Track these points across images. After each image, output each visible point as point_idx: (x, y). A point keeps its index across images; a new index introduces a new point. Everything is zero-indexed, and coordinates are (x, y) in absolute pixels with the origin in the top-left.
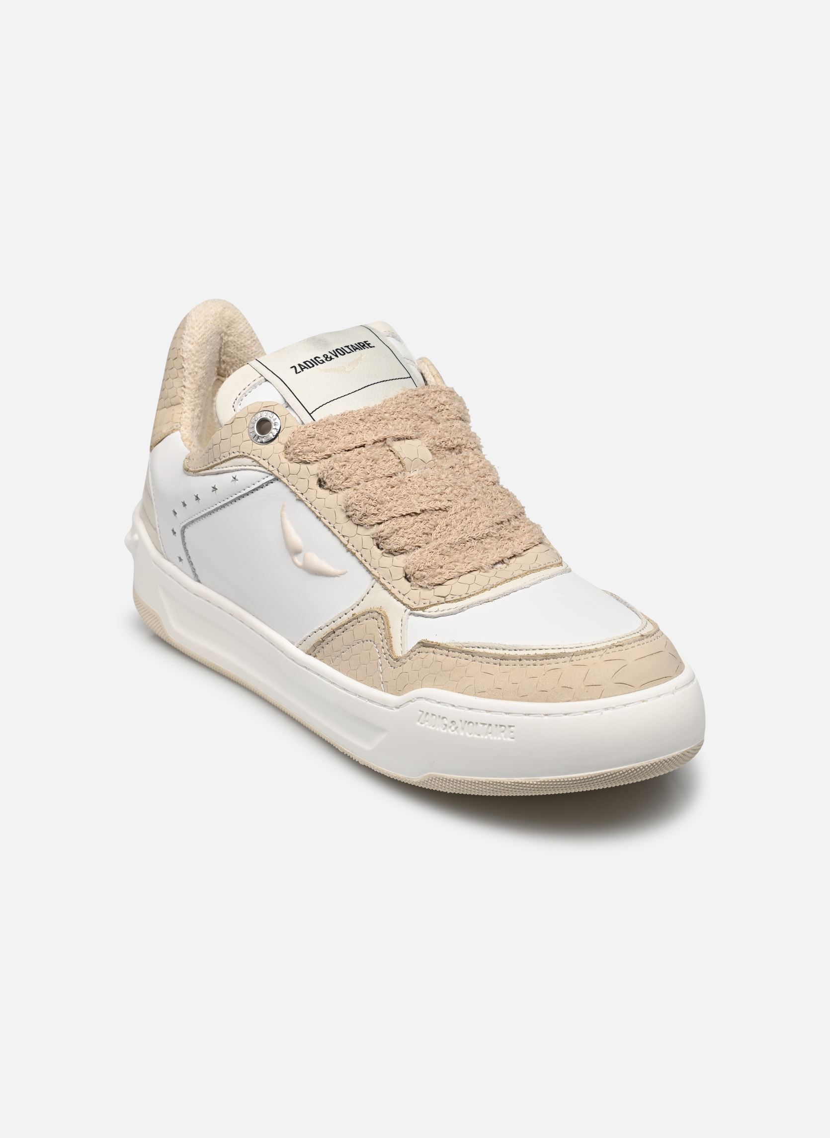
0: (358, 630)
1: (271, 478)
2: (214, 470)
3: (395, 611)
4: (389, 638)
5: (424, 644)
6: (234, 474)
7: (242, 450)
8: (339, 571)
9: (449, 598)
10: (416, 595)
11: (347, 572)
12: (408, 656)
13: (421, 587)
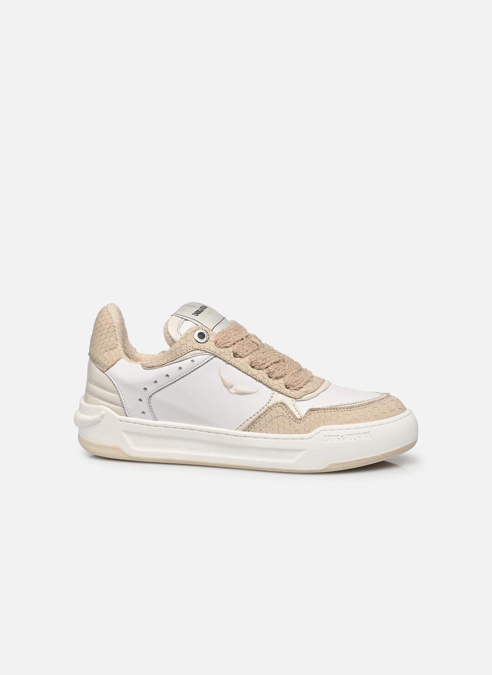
0: (273, 413)
1: (213, 356)
2: (177, 361)
3: (288, 401)
4: (292, 413)
5: (312, 410)
6: (192, 359)
7: (194, 347)
8: (255, 391)
9: (308, 392)
10: (294, 393)
11: (259, 390)
12: (305, 417)
13: (295, 390)
